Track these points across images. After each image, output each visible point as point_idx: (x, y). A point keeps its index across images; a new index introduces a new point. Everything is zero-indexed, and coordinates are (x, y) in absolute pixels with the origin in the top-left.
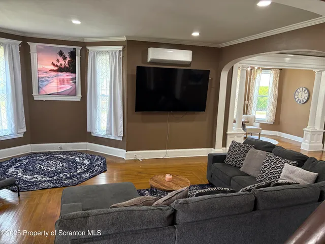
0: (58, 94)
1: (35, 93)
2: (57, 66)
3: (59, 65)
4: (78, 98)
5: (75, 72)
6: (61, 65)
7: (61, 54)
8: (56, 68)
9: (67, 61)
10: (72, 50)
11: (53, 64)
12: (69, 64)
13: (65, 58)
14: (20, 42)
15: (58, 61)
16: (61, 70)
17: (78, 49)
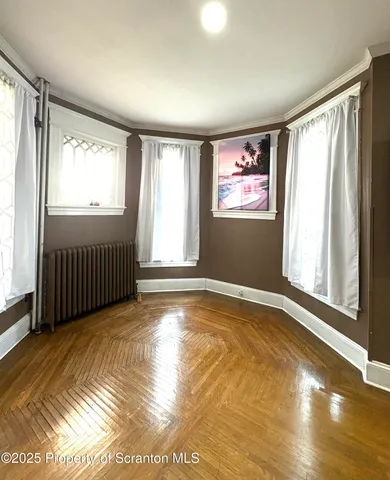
0: (242, 208)
1: (214, 208)
2: (242, 166)
3: (244, 164)
4: (271, 216)
5: (267, 172)
6: (248, 163)
7: (248, 147)
8: (241, 170)
9: (255, 158)
10: (264, 138)
11: (237, 165)
12: (258, 161)
13: (252, 153)
14: (202, 142)
15: (243, 158)
16: (247, 171)
17: (275, 134)
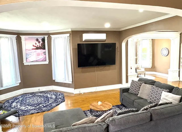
0: (37, 61)
1: (24, 61)
3: (36, 46)
4: (47, 62)
5: (45, 49)
6: (38, 46)
7: (37, 40)
8: (35, 48)
9: (40, 44)
10: (43, 38)
11: (34, 46)
12: (41, 45)
13: (39, 42)
14: (16, 36)
15: (36, 44)
16: (37, 48)
17: (46, 37)
